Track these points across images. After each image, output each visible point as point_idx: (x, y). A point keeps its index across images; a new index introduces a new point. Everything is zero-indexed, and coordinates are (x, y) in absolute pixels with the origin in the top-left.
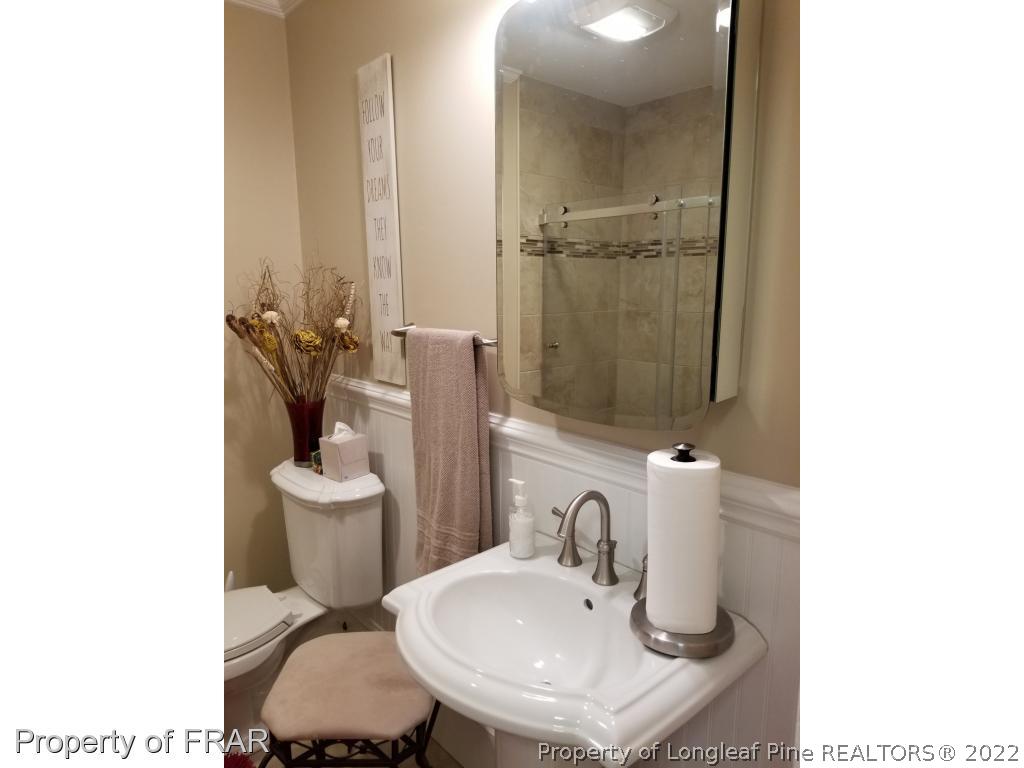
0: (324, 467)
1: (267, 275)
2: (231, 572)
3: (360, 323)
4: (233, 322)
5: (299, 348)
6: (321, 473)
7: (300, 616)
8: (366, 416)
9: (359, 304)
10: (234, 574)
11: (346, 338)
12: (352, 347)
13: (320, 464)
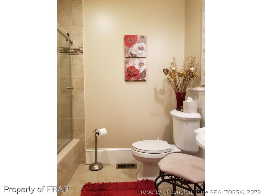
0: (184, 110)
1: (174, 59)
2: (159, 137)
3: (198, 71)
4: (164, 70)
5: (180, 75)
6: (183, 111)
7: (174, 150)
8: (197, 98)
9: (198, 65)
10: (159, 138)
11: (193, 74)
12: (195, 76)
13: (183, 109)
